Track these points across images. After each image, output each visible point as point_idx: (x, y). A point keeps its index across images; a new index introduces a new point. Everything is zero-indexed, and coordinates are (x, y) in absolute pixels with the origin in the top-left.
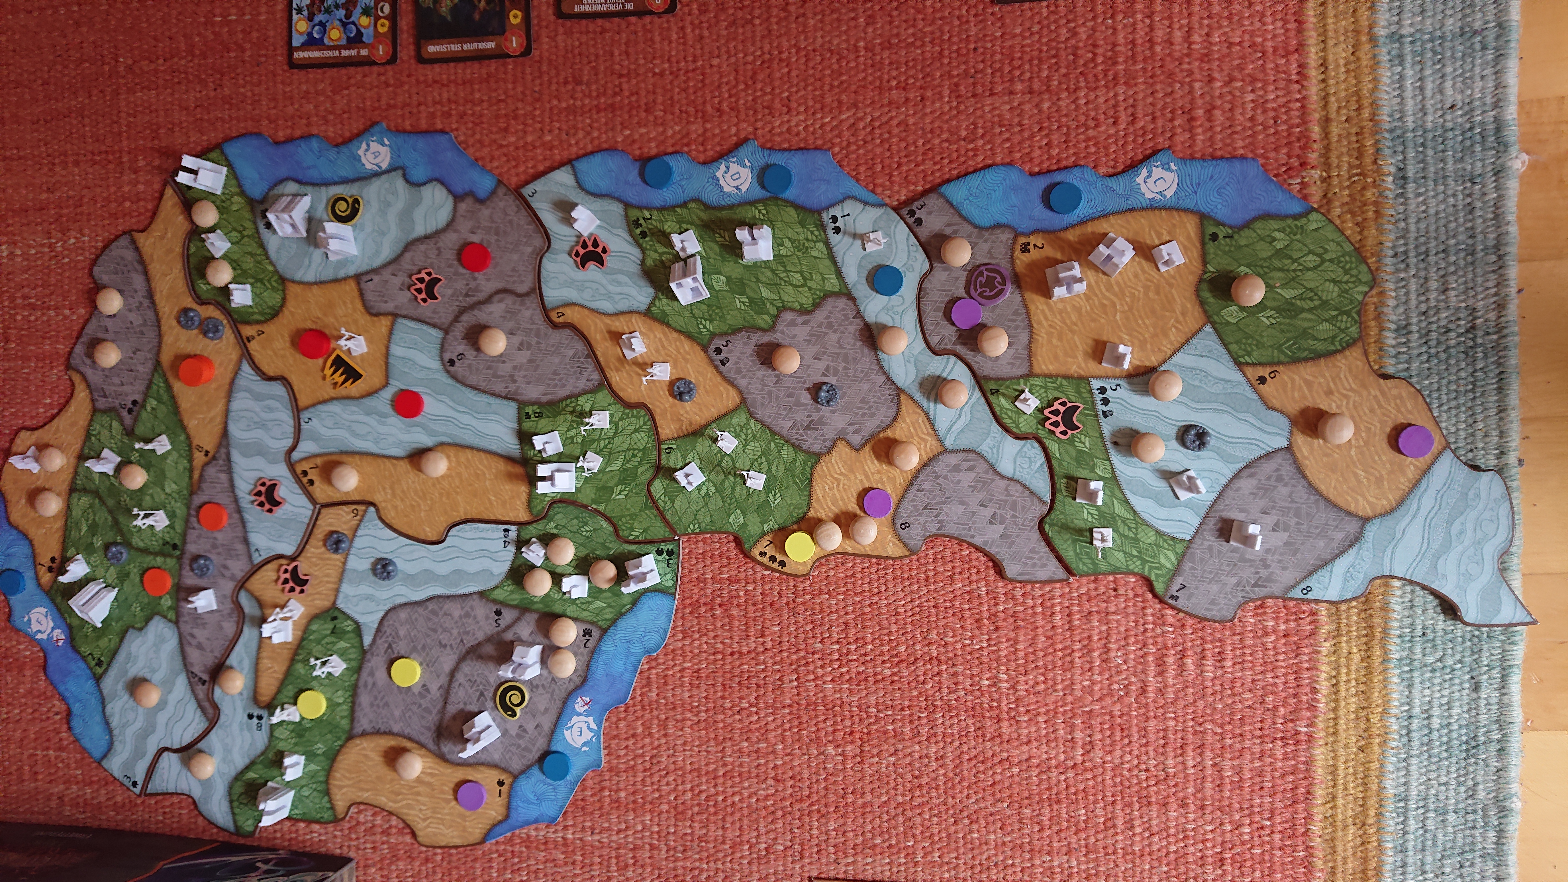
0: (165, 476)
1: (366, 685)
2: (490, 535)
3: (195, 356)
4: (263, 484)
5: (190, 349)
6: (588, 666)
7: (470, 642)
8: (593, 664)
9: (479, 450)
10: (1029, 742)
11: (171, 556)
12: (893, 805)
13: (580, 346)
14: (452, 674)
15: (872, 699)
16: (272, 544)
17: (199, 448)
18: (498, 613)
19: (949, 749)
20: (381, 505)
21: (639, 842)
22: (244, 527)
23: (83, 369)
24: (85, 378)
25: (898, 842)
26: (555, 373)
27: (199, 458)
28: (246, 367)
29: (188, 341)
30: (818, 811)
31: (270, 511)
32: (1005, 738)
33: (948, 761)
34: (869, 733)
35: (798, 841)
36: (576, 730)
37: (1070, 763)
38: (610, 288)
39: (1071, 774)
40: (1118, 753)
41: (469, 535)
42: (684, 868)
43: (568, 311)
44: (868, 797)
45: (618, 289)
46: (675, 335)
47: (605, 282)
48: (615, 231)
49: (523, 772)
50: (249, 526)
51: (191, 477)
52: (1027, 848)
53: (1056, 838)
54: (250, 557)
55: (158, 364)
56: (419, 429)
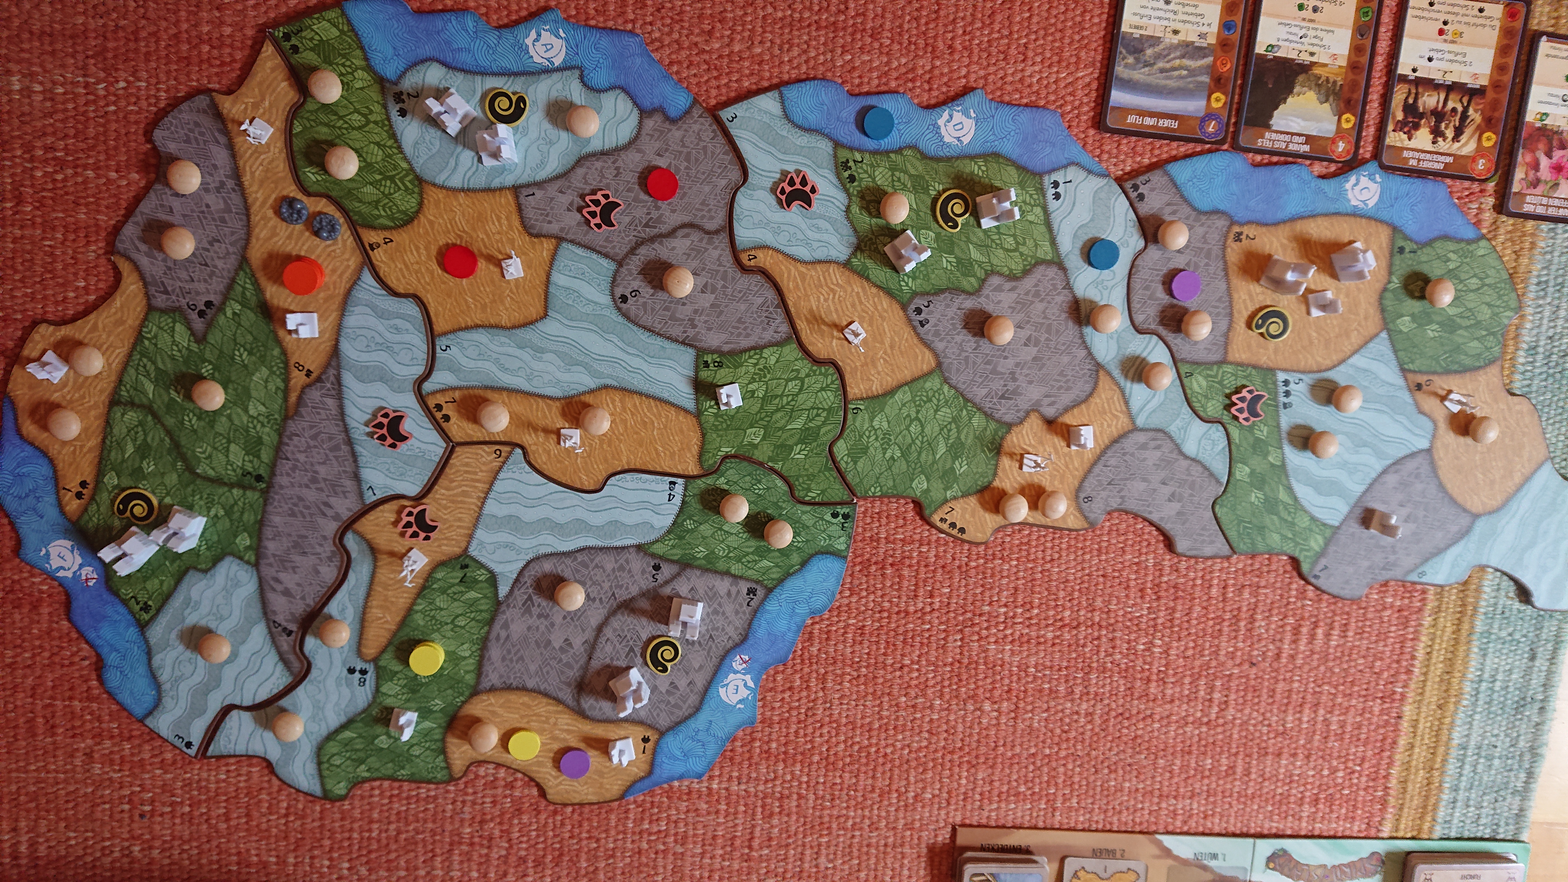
0: (250, 397)
1: (498, 638)
2: (653, 486)
3: (299, 258)
4: (386, 415)
5: (292, 248)
6: (750, 624)
7: (623, 595)
8: (756, 623)
9: (648, 396)
10: (1172, 701)
11: (254, 489)
12: (1040, 757)
13: (770, 294)
14: (600, 629)
15: (1033, 660)
16: (389, 482)
17: (299, 366)
18: (657, 568)
19: (1099, 706)
20: (531, 449)
21: (786, 792)
22: (355, 461)
23: (135, 256)
24: (137, 268)
25: (1041, 790)
26: (740, 321)
27: (298, 379)
28: (367, 278)
29: (289, 237)
30: (969, 762)
31: (393, 446)
32: (1152, 697)
33: (1096, 717)
34: (1025, 692)
35: (946, 789)
36: (731, 687)
37: (1205, 720)
38: (810, 234)
39: (1204, 729)
40: (1247, 711)
41: (630, 485)
42: (830, 816)
43: (760, 254)
44: (1018, 750)
45: (817, 236)
46: (874, 290)
47: (804, 226)
48: (820, 171)
49: (670, 729)
50: (362, 461)
51: (286, 399)
52: (1157, 793)
53: (1182, 784)
54: (361, 495)
55: (244, 261)
56: (581, 369)
